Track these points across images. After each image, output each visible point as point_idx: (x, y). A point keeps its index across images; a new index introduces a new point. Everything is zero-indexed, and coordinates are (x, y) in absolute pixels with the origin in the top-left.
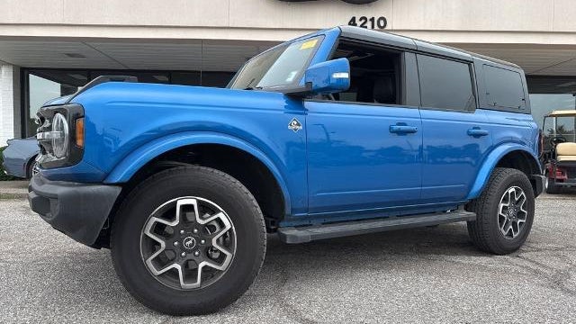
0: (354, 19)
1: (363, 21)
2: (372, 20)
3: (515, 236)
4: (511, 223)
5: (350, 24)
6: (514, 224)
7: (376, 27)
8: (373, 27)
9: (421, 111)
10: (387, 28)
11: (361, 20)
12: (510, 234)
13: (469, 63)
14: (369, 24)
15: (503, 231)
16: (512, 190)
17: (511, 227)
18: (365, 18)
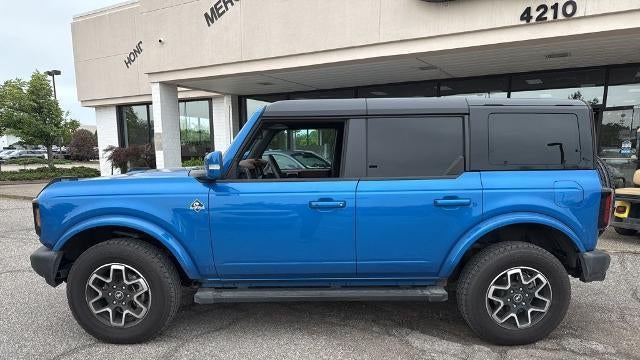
0: (528, 10)
1: (542, 10)
2: (555, 7)
3: (520, 326)
4: (515, 309)
5: (522, 18)
7: (560, 16)
8: (555, 17)
10: (576, 15)
11: (538, 10)
13: (461, 116)
14: (550, 15)
15: (496, 317)
17: (514, 315)
18: (544, 7)
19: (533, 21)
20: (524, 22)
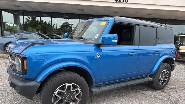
3: (163, 84)
4: (163, 80)
6: (164, 81)
7: (124, 2)
9: (139, 47)
10: (128, 2)
12: (162, 84)
13: (157, 28)
14: (122, 1)
15: (160, 83)
16: (165, 70)
17: (163, 82)
19: (118, 2)
20: (116, 2)
